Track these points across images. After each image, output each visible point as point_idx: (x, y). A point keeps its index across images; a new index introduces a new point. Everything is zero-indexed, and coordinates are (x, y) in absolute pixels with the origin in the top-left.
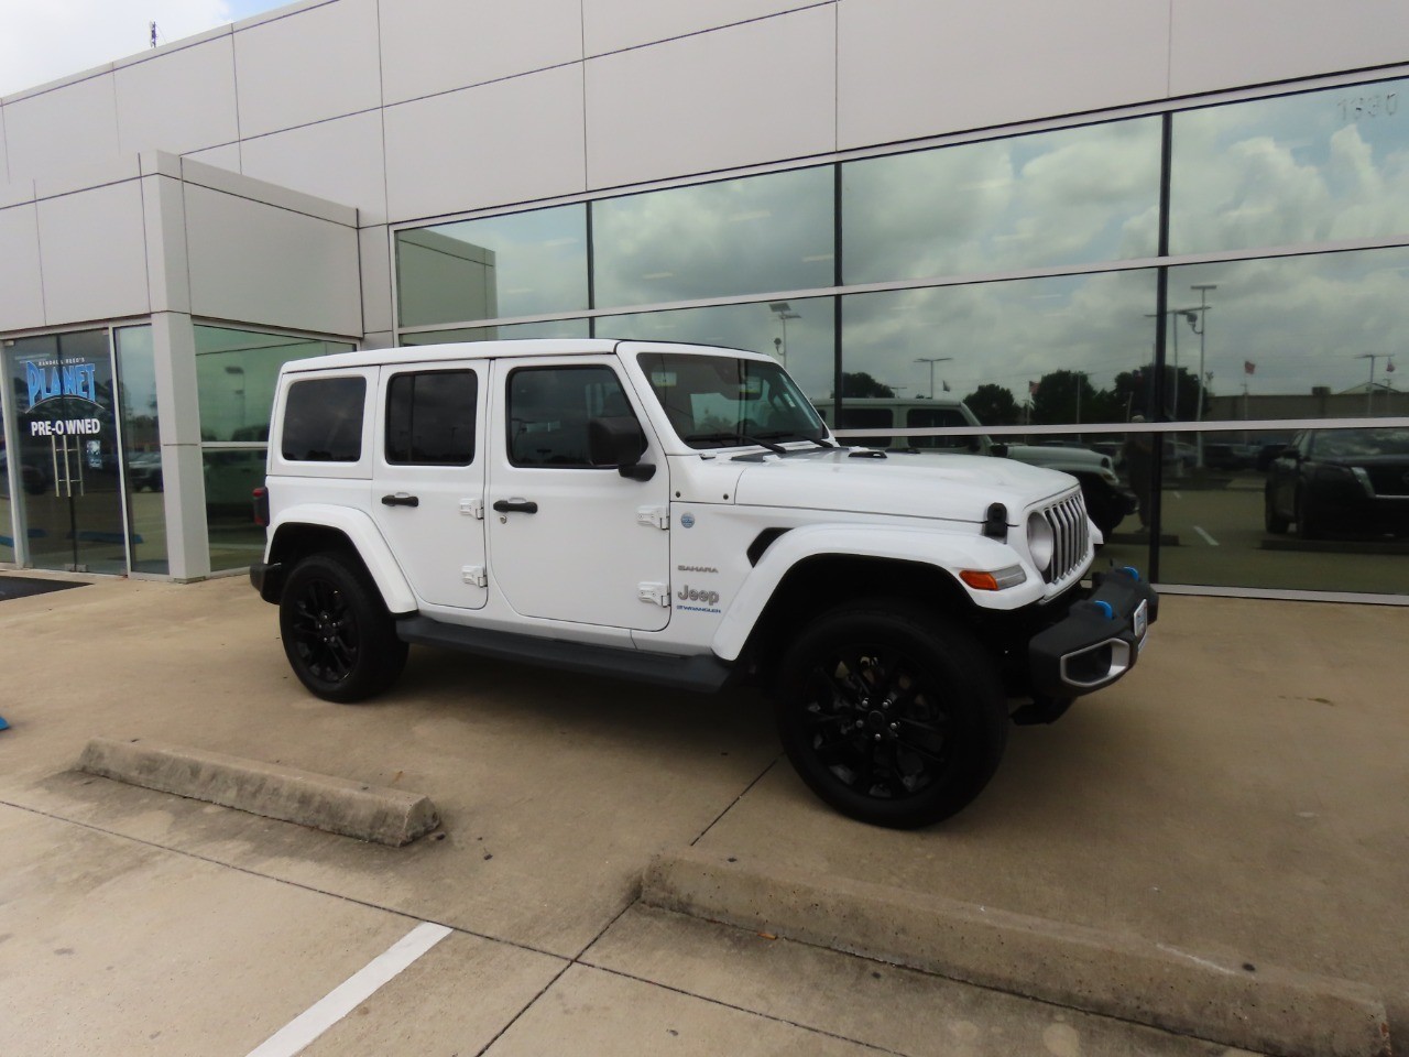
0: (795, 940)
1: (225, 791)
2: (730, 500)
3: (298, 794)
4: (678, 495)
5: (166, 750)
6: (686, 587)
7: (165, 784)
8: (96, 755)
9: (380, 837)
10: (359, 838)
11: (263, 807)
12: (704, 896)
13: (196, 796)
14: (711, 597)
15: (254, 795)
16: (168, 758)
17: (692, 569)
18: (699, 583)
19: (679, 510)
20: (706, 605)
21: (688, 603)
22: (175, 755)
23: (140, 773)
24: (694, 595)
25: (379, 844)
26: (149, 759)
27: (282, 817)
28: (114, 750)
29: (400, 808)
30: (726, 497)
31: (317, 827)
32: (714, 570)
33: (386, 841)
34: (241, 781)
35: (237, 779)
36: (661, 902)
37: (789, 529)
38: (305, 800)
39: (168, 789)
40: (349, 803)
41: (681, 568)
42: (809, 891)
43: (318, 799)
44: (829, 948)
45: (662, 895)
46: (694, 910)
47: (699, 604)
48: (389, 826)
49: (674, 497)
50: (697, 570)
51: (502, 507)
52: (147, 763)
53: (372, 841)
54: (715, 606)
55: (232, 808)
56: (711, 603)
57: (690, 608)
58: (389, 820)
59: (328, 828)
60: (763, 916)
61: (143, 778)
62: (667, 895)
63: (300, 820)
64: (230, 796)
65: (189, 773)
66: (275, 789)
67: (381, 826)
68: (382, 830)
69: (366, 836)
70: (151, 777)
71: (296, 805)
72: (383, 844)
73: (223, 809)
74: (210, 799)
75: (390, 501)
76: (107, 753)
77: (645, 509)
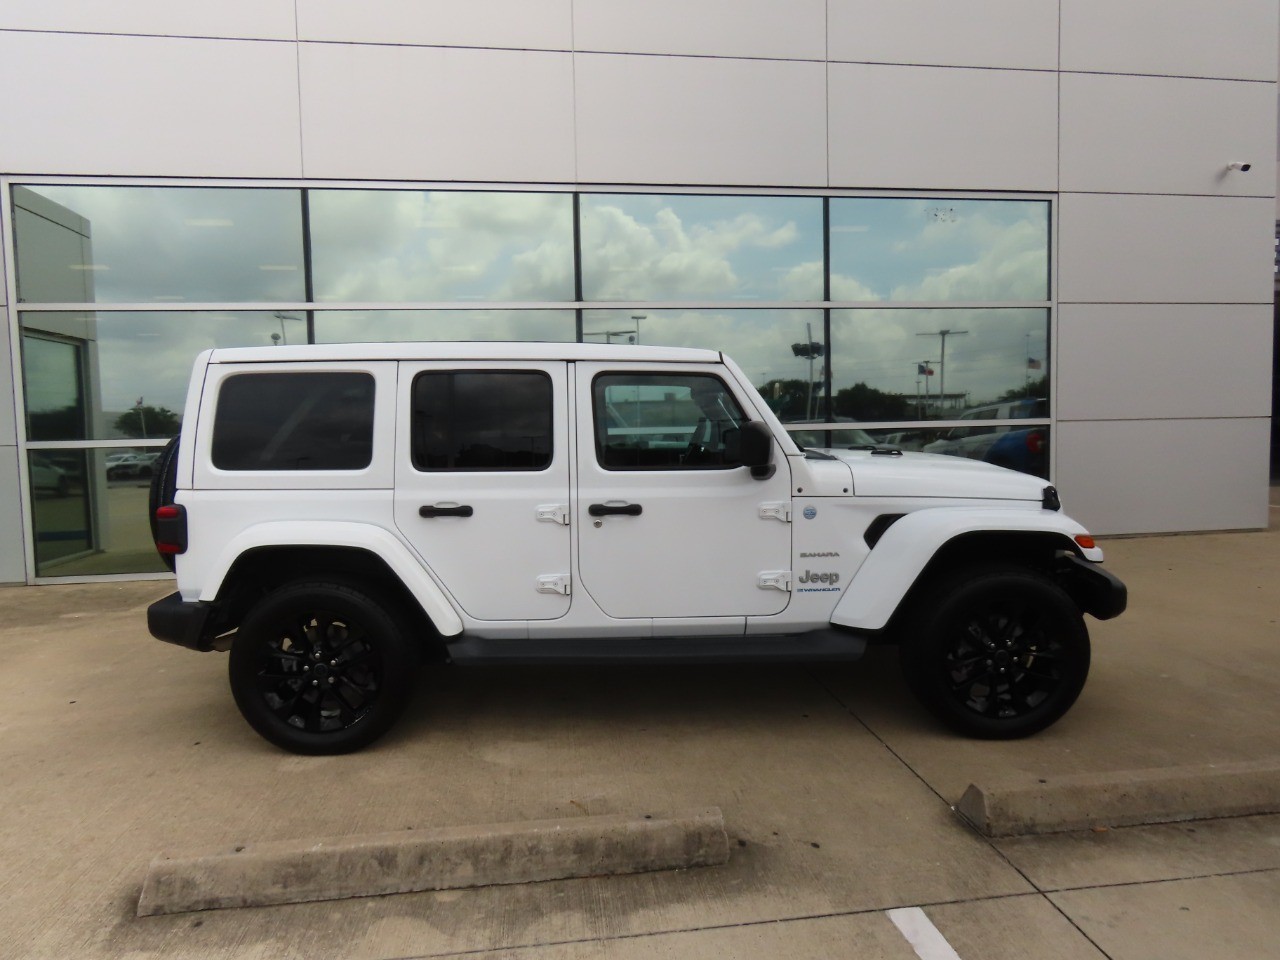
0: (1119, 827)
1: (452, 871)
2: (850, 493)
3: (569, 844)
4: (800, 490)
5: (316, 847)
6: (807, 572)
7: (341, 889)
8: (178, 885)
9: (701, 859)
10: (672, 868)
11: (524, 873)
12: (1043, 815)
13: (404, 888)
14: (832, 578)
15: (503, 861)
16: (329, 856)
17: (814, 555)
18: (819, 567)
19: (801, 504)
20: (826, 585)
21: (810, 585)
22: (341, 848)
23: (285, 887)
24: (815, 578)
25: (701, 866)
26: (294, 866)
27: (558, 875)
28: (212, 870)
29: (712, 825)
30: (845, 491)
31: (613, 873)
32: (837, 555)
33: (711, 861)
34: (473, 853)
35: (465, 851)
36: (1009, 832)
37: (904, 515)
38: (583, 848)
39: (348, 893)
40: (646, 836)
41: (803, 555)
42: (1115, 786)
43: (601, 844)
44: (1143, 824)
45: (1010, 825)
46: (1038, 829)
47: (819, 585)
48: (708, 845)
49: (796, 493)
50: (819, 555)
51: (598, 511)
52: (290, 870)
53: (690, 867)
54: (835, 585)
55: (473, 887)
56: (831, 584)
57: (810, 590)
58: (706, 840)
59: (629, 870)
60: (1092, 816)
61: (294, 891)
62: (1014, 823)
63: (585, 871)
64: (466, 872)
65: (375, 863)
66: (531, 850)
67: (699, 849)
68: (702, 852)
69: (682, 863)
70: (311, 886)
71: (574, 857)
72: (707, 865)
73: (460, 893)
74: (430, 886)
75: (428, 512)
76: (199, 877)
77: (769, 505)
